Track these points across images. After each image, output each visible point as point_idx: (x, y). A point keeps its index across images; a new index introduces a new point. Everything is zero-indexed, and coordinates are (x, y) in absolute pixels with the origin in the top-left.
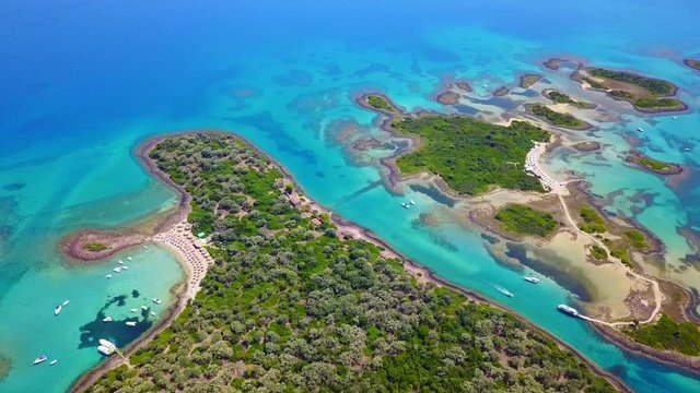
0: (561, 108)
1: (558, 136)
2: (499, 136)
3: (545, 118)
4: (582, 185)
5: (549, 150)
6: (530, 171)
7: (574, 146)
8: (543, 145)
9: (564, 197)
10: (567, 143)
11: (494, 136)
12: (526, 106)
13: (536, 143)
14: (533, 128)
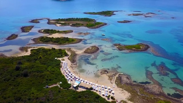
0: (55, 36)
1: (69, 50)
2: (26, 64)
3: (51, 42)
4: (124, 79)
5: (73, 61)
6: (78, 86)
7: (85, 52)
8: (66, 58)
9: (130, 100)
10: (79, 52)
11: (23, 66)
12: (34, 40)
13: (60, 59)
14: (49, 50)
